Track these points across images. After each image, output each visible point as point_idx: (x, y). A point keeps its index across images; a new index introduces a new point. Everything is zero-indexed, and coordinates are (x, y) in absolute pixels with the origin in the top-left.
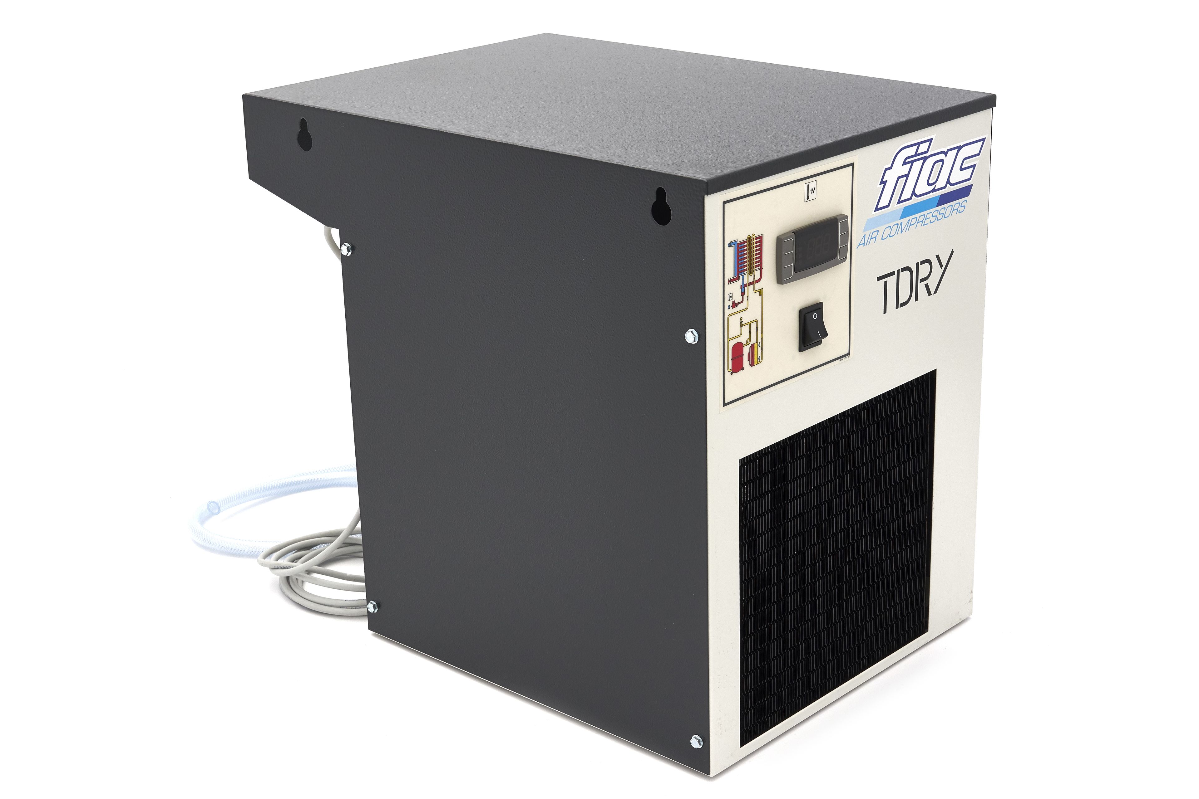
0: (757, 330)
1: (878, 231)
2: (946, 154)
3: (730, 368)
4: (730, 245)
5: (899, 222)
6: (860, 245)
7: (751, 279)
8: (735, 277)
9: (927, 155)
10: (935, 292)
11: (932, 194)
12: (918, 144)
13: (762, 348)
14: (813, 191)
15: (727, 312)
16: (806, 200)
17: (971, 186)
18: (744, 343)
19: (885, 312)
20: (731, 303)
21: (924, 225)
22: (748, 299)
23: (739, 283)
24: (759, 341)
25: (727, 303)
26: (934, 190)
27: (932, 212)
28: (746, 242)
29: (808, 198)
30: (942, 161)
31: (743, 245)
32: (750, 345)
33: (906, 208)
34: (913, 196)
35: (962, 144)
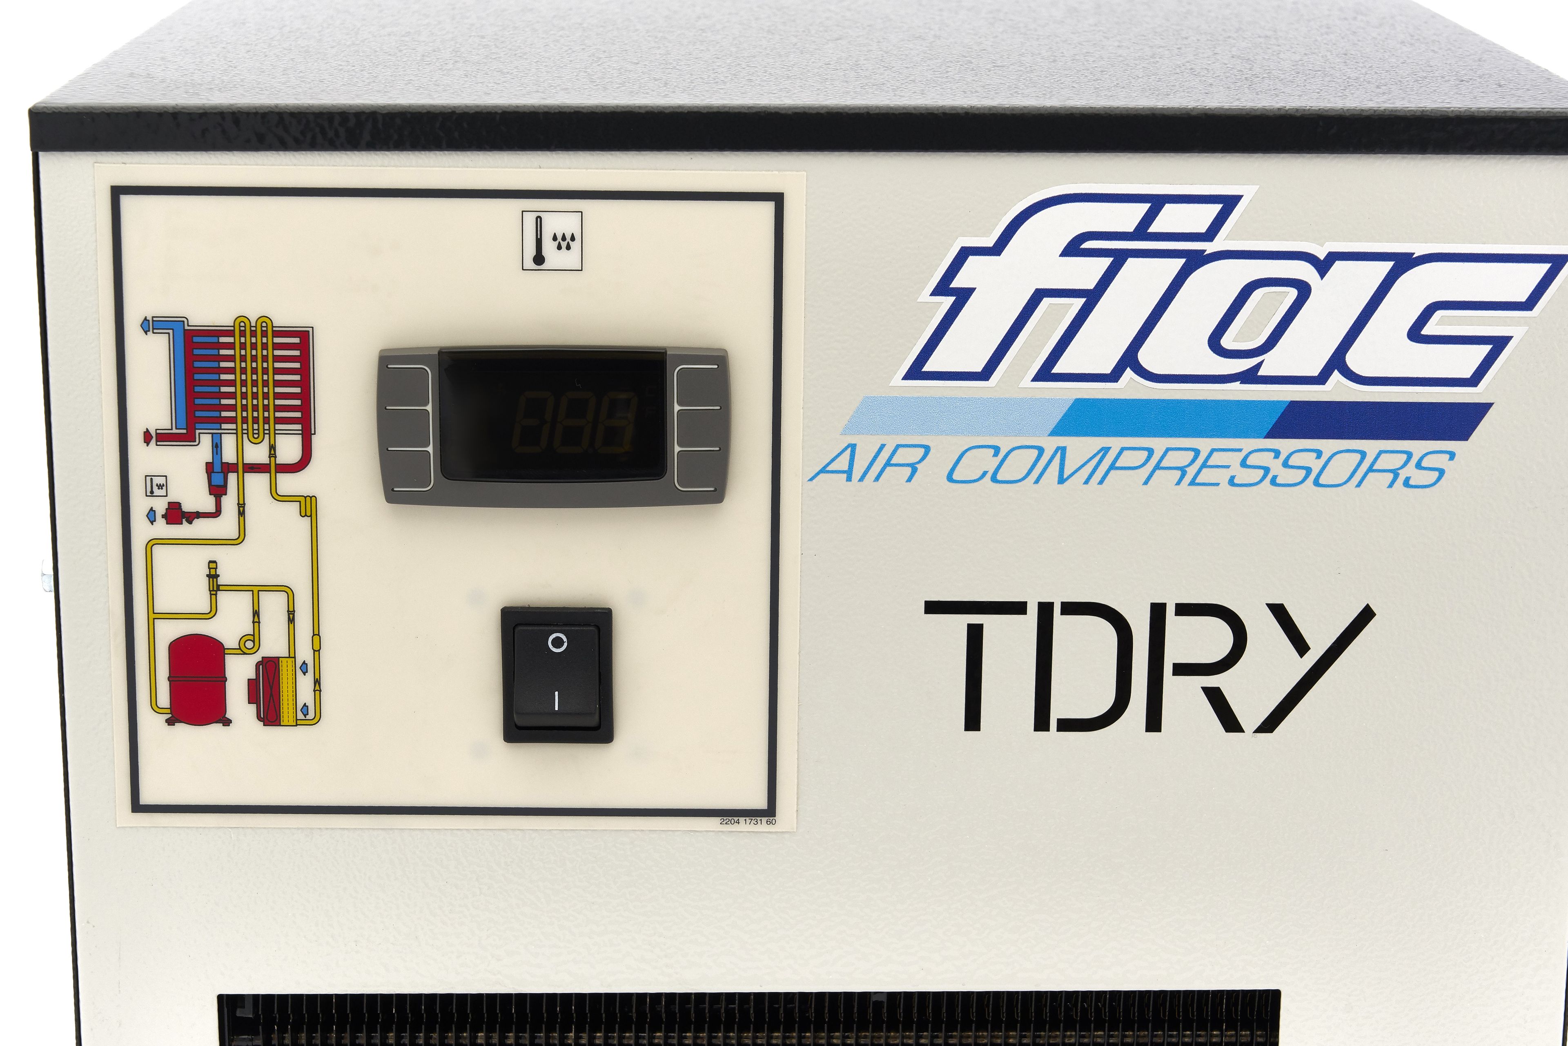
0: (291, 620)
1: (927, 449)
2: (1323, 266)
3: (164, 699)
4: (150, 325)
5: (1050, 444)
6: (823, 470)
7: (256, 453)
8: (174, 431)
9: (1209, 247)
10: (1269, 725)
11: (1237, 385)
12: (1157, 203)
13: (317, 682)
14: (564, 242)
15: (141, 531)
16: (529, 263)
17: (1482, 409)
18: (229, 640)
19: (973, 721)
20: (161, 506)
21: (1193, 483)
22: (242, 513)
23: (202, 451)
24: (304, 653)
25: (140, 504)
26: (1250, 377)
27: (1240, 450)
28: (230, 333)
29: (539, 259)
30: (1304, 290)
31: (214, 340)
32: (257, 657)
33: (1080, 406)
34: (1129, 373)
35: (1419, 250)
